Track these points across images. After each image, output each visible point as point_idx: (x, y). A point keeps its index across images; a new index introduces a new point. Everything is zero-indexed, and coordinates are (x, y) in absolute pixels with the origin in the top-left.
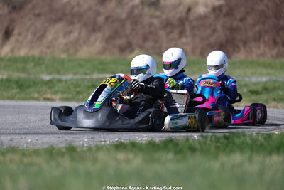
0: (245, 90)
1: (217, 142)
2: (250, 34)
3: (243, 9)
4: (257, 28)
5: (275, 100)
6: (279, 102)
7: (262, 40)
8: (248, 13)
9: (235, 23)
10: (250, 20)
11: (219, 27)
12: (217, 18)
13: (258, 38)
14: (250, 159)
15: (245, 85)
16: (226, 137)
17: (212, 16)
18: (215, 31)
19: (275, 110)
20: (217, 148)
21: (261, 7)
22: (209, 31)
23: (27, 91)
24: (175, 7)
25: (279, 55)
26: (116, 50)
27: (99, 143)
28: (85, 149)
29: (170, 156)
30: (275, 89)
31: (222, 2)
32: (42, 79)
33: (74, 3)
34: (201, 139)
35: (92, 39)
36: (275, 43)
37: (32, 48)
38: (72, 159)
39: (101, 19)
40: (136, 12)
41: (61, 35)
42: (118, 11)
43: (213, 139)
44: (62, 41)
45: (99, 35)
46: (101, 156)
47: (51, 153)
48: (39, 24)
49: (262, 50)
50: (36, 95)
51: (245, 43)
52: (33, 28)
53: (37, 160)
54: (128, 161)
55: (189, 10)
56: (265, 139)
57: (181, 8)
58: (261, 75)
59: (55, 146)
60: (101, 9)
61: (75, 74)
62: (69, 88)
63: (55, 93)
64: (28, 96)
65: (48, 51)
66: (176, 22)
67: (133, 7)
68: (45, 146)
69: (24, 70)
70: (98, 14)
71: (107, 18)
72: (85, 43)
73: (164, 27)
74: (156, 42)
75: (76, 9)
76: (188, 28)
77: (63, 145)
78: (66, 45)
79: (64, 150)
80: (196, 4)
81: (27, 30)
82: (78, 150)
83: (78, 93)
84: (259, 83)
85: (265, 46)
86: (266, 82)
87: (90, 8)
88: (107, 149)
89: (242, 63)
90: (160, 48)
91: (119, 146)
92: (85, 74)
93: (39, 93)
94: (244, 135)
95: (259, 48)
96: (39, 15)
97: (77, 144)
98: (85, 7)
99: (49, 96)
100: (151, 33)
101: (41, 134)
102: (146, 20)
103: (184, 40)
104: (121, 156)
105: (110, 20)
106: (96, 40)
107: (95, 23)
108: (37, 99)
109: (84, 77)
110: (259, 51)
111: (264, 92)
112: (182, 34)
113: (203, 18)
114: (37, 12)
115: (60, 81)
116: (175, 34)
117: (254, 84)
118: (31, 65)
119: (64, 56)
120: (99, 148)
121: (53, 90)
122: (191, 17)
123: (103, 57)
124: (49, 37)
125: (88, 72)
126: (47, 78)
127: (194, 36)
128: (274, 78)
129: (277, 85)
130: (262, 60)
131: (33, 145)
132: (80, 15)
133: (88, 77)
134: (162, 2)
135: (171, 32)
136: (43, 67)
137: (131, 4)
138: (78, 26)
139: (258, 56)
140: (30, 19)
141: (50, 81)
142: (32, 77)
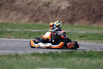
0: (78, 36)
1: (67, 54)
2: (80, 16)
3: (78, 8)
4: (82, 14)
5: (88, 39)
6: (89, 40)
7: (84, 19)
8: (79, 9)
9: (75, 13)
10: (80, 12)
11: (69, 14)
12: (69, 11)
13: (83, 18)
14: (78, 60)
15: (78, 34)
16: (70, 52)
17: (67, 10)
18: (68, 15)
19: (88, 43)
20: (67, 55)
21: (84, 7)
22: (66, 15)
23: (2, 35)
24: (54, 7)
25: (90, 24)
26: (33, 21)
27: (26, 53)
28: (21, 55)
29: (51, 58)
30: (88, 35)
31: (70, 5)
32: (7, 31)
33: (19, 5)
34: (62, 52)
35: (25, 17)
36: (88, 19)
37: (4, 20)
38: (17, 58)
39: (28, 10)
40: (41, 8)
41: (15, 15)
42: (35, 7)
43: (66, 52)
44: (15, 18)
45: (28, 16)
46: (27, 57)
47: (10, 56)
48: (7, 12)
49: (84, 22)
50: (5, 36)
51: (78, 20)
52: (5, 13)
53: (5, 58)
54: (36, 59)
55: (59, 8)
56: (84, 53)
57: (56, 7)
58: (83, 30)
59: (11, 54)
60: (29, 7)
61: (19, 29)
62: (17, 34)
63: (12, 36)
64: (2, 36)
65: (10, 21)
66: (54, 12)
67: (40, 6)
68: (8, 54)
69: (1, 27)
70: (28, 8)
71: (31, 10)
72: (23, 18)
73: (50, 14)
74: (47, 18)
75: (20, 7)
76: (58, 14)
77: (14, 54)
78: (16, 19)
79: (14, 55)
80: (62, 5)
81: (3, 14)
82: (19, 55)
83: (20, 36)
84: (83, 33)
85: (85, 21)
86: (85, 33)
87: (25, 7)
88: (29, 55)
89: (77, 26)
90: (49, 21)
91: (33, 54)
92: (23, 29)
93: (6, 35)
94: (76, 51)
95: (83, 21)
96: (7, 9)
97: (19, 53)
98: (23, 6)
99: (10, 37)
100: (46, 15)
101: (7, 50)
102: (44, 11)
103: (57, 18)
104: (34, 58)
105: (32, 10)
106: (27, 17)
107: (26, 11)
108: (6, 38)
109: (22, 30)
110: (83, 22)
111: (84, 36)
112: (56, 16)
113: (64, 11)
114: (6, 7)
115: (14, 31)
116: (54, 16)
117: (81, 34)
118: (4, 26)
119: (15, 23)
120: (26, 55)
121: (11, 35)
122: (60, 10)
123: (29, 23)
124: (11, 16)
125: (23, 28)
126: (9, 30)
127: (61, 17)
128: (88, 32)
129: (89, 34)
130: (84, 25)
131: (4, 53)
132: (21, 9)
133: (23, 30)
134: (50, 5)
135: (53, 15)
136: (8, 27)
137: (39, 5)
138: (20, 12)
139: (83, 24)
140: (4, 10)
141: (10, 31)
142: (4, 30)
